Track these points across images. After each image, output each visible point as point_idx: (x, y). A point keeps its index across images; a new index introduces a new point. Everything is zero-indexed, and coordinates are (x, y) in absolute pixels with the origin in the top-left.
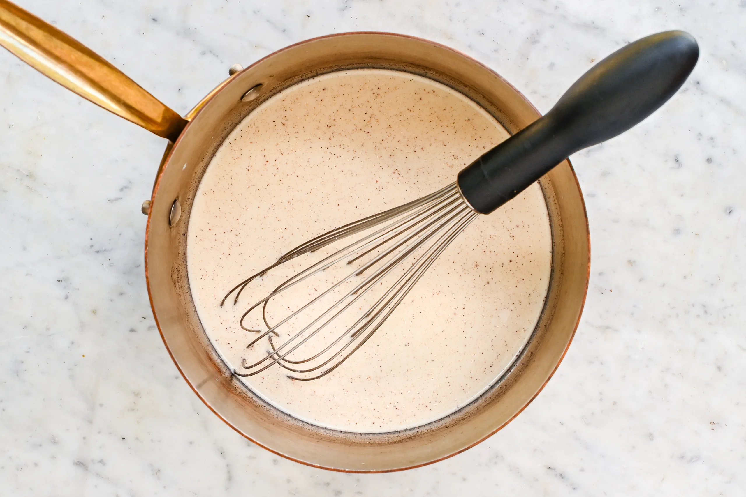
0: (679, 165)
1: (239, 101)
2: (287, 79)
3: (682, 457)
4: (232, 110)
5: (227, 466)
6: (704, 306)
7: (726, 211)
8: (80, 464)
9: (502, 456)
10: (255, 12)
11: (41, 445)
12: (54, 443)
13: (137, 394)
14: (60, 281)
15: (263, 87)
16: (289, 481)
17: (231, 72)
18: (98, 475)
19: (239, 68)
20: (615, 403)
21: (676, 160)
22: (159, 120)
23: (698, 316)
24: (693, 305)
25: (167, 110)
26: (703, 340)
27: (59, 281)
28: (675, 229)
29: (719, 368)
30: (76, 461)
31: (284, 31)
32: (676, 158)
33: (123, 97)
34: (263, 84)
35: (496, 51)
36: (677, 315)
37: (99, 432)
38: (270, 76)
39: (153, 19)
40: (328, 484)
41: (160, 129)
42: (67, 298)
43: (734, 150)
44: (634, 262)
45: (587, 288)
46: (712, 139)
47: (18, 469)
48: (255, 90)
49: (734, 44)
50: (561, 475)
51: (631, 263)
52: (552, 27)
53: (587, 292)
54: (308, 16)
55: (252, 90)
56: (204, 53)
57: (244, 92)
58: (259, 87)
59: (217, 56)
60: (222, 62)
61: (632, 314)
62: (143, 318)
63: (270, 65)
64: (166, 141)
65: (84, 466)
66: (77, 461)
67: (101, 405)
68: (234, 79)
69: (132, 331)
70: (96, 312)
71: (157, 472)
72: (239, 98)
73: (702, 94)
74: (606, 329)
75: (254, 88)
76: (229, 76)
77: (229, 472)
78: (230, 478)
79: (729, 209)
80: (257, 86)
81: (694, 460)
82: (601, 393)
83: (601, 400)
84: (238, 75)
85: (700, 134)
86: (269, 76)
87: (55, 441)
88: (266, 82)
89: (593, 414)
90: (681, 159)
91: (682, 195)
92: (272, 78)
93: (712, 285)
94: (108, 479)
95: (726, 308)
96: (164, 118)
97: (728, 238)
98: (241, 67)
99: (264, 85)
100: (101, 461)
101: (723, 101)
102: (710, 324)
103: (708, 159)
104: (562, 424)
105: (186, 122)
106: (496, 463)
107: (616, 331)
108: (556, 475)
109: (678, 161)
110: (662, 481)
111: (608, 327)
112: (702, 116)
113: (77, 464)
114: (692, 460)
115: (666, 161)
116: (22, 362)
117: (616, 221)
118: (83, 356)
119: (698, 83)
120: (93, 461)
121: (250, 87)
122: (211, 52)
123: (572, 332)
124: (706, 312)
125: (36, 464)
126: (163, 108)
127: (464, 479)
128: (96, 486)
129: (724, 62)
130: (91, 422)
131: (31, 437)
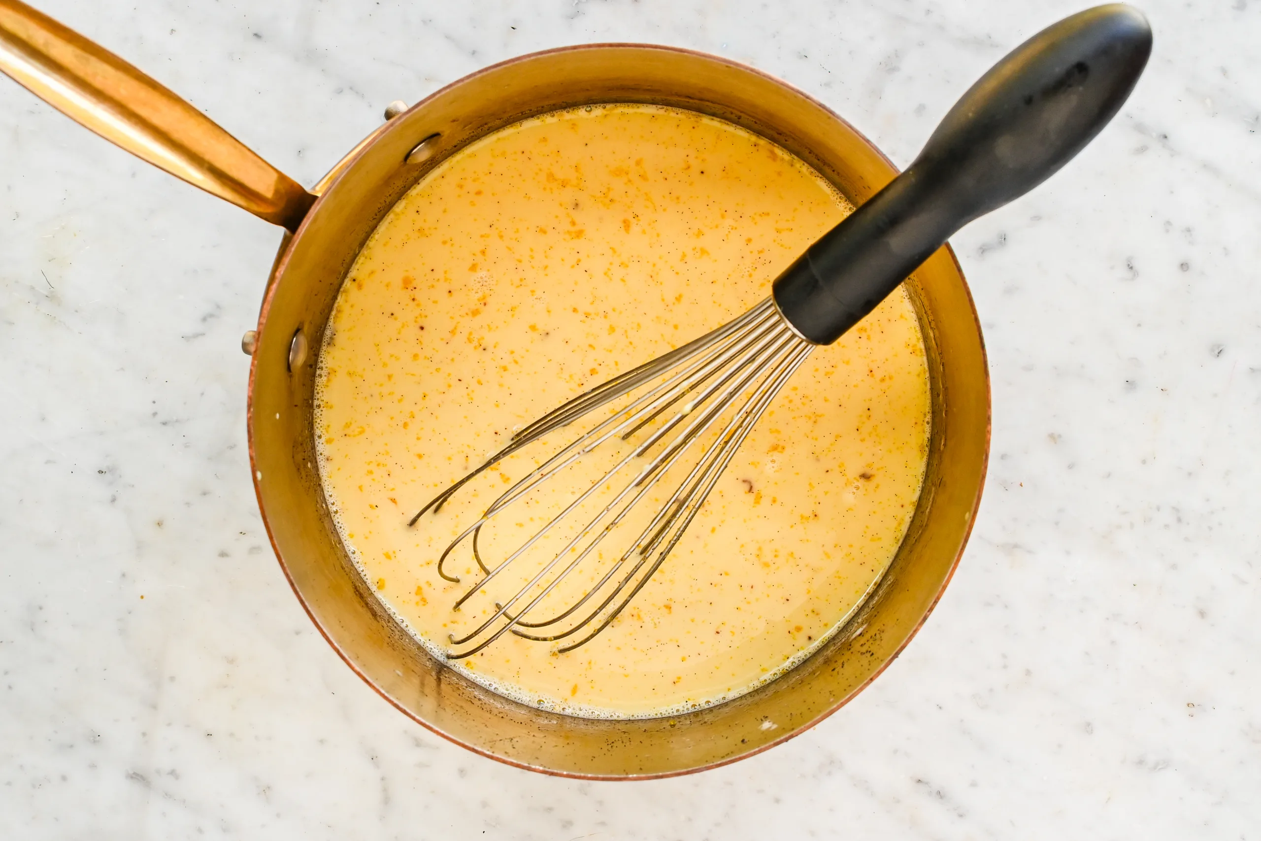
0: (1135, 275)
1: (402, 163)
2: (481, 126)
3: (1141, 762)
4: (390, 178)
5: (383, 779)
6: (1176, 510)
7: (1212, 350)
8: (138, 777)
9: (840, 762)
10: (424, 22)
11: (72, 746)
12: (95, 742)
13: (231, 661)
14: (103, 472)
15: (443, 138)
16: (484, 805)
17: (389, 115)
18: (167, 795)
19: (402, 107)
20: (1028, 673)
21: (1129, 265)
22: (269, 194)
23: (1166, 526)
24: (1158, 509)
25: (282, 177)
26: (1174, 567)
27: (101, 472)
28: (1127, 381)
29: (1202, 614)
30: (131, 772)
31: (474, 53)
32: (1129, 263)
33: (208, 157)
34: (442, 134)
35: (828, 85)
36: (1132, 525)
37: (169, 725)
38: (454, 121)
39: (256, 35)
40: (550, 809)
41: (269, 210)
42: (114, 500)
43: (1225, 249)
44: (1060, 436)
45: (986, 468)
46: (1188, 230)
47: (34, 786)
48: (428, 143)
49: (1224, 72)
50: (939, 793)
51: (1054, 438)
52: (921, 44)
53: (986, 473)
54: (513, 28)
55: (424, 143)
56: (340, 91)
57: (411, 147)
58: (435, 138)
59: (363, 96)
60: (370, 106)
61: (1057, 523)
62: (241, 533)
63: (451, 103)
64: (280, 231)
65: (144, 780)
66: (133, 772)
67: (172, 679)
68: (392, 125)
69: (223, 555)
70: (162, 524)
71: (265, 791)
72: (401, 157)
73: (1172, 156)
74: (1012, 548)
75: (427, 141)
76: (386, 121)
77: (385, 790)
78: (387, 800)
79: (1219, 348)
80: (432, 138)
81: (1160, 767)
82: (1004, 656)
83: (1005, 667)
84: (400, 118)
85: (1168, 223)
86: (451, 120)
87: (95, 739)
88: (447, 131)
89: (991, 690)
90: (1136, 265)
91: (1139, 325)
92: (456, 123)
93: (1190, 474)
94: (184, 801)
95: (1212, 513)
96: (277, 192)
97: (1215, 395)
98: (405, 106)
99: (443, 136)
100: (173, 773)
101: (1206, 166)
102: (1187, 539)
103: (1182, 265)
104: (940, 708)
105: (314, 198)
106: (830, 773)
107: (1030, 552)
108: (930, 793)
109: (1131, 268)
110: (1107, 802)
111: (1016, 546)
112: (1172, 192)
113: (132, 777)
114: (1157, 767)
115: (1112, 268)
116: (41, 608)
117: (1028, 368)
118: (142, 597)
119: (1166, 137)
120: (158, 772)
121: (421, 140)
122: (351, 88)
123: (963, 541)
124: (1179, 520)
125: (64, 778)
126: (275, 176)
127: (777, 801)
128: (164, 814)
129: (1208, 101)
130: (154, 707)
131: (56, 732)
